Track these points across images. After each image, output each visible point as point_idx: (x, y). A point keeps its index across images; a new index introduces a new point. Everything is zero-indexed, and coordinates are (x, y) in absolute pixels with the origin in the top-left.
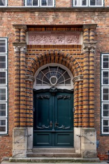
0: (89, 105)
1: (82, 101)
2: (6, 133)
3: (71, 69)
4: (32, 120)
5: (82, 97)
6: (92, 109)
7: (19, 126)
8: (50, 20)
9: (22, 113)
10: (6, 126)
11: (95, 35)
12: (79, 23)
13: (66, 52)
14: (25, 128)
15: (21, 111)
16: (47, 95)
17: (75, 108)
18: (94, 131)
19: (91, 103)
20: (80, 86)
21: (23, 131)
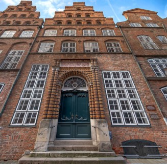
0: (99, 101)
1: (94, 98)
2: (34, 124)
3: (85, 79)
4: (58, 113)
5: (93, 95)
6: (101, 104)
7: (46, 118)
8: (73, 57)
9: (50, 107)
10: (36, 118)
11: (97, 63)
12: (88, 58)
13: (82, 71)
14: (50, 120)
15: (50, 106)
16: (71, 95)
17: (90, 103)
18: (105, 122)
19: (100, 99)
20: (92, 89)
21: (48, 123)
